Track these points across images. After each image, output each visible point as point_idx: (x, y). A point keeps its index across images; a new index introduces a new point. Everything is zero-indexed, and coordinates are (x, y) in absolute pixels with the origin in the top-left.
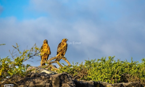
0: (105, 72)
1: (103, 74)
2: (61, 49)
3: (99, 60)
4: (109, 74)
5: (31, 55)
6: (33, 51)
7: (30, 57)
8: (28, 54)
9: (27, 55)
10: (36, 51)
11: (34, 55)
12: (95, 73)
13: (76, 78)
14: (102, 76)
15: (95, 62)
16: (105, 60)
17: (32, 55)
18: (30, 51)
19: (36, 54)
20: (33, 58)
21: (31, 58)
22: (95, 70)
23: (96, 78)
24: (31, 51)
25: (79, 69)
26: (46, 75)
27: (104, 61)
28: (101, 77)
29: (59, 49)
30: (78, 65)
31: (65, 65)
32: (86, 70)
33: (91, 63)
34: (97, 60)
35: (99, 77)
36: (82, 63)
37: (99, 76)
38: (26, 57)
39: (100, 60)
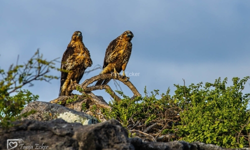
0: (221, 117)
1: (217, 122)
2: (115, 55)
3: (208, 85)
4: (232, 121)
5: (27, 78)
6: (31, 67)
7: (24, 84)
8: (20, 76)
9: (17, 77)
10: (40, 68)
11: (34, 77)
12: (199, 118)
13: (151, 129)
14: (214, 126)
15: (199, 90)
16: (224, 86)
17: (29, 77)
18: (24, 67)
19: (39, 76)
20: (32, 85)
21: (28, 84)
22: (197, 112)
23: (199, 132)
24: (26, 68)
25: (160, 107)
26: (64, 126)
27: (221, 88)
28: (211, 128)
29: (111, 56)
30: (159, 98)
31: (125, 97)
32: (177, 110)
33: (190, 93)
34: (204, 85)
35: (207, 129)
36: (168, 92)
37: (208, 125)
38: (15, 83)
39: (211, 85)
